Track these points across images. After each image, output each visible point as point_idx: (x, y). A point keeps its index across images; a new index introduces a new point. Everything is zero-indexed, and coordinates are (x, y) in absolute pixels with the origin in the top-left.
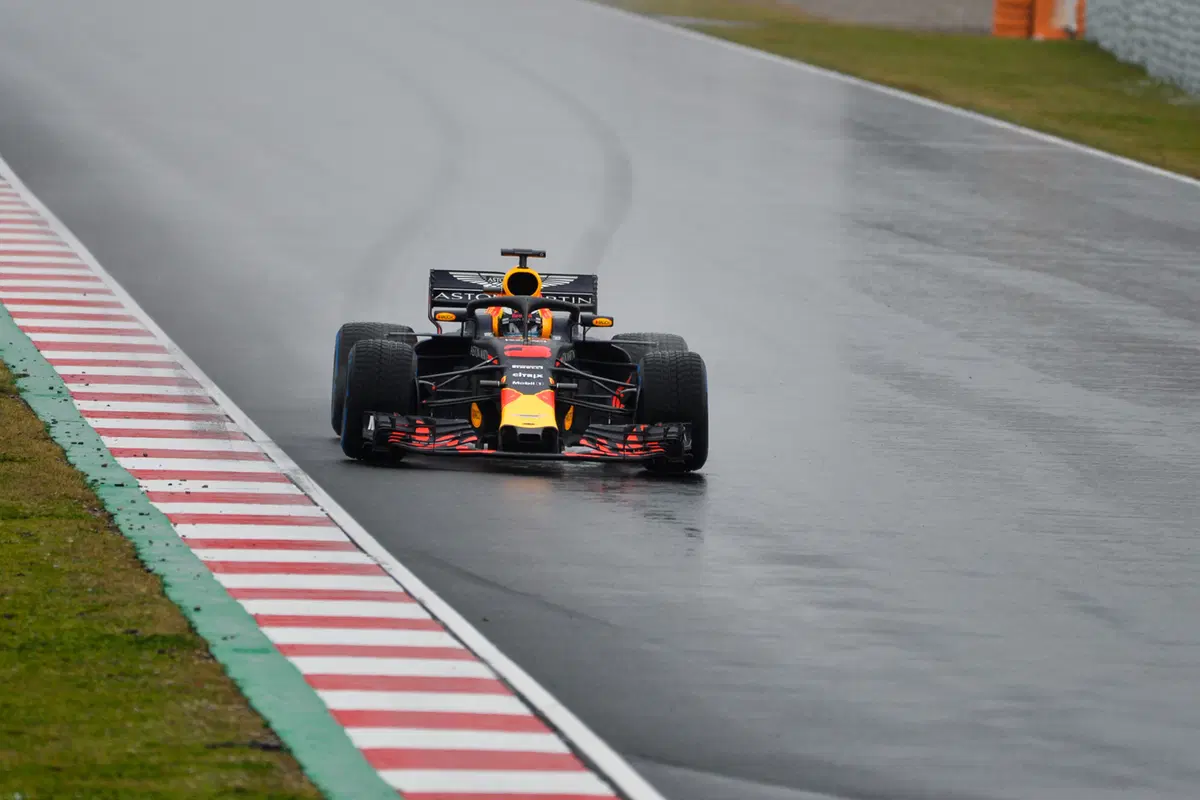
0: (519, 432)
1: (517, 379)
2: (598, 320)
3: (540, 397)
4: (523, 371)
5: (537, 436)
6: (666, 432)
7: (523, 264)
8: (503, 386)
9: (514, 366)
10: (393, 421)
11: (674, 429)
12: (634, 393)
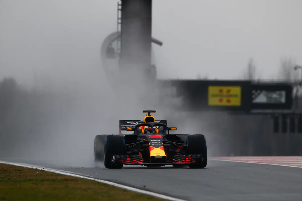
0: (156, 158)
1: (153, 144)
2: (172, 128)
3: (160, 148)
4: (155, 142)
5: (161, 158)
6: (197, 156)
7: (149, 115)
8: (150, 146)
9: (152, 141)
10: (120, 156)
11: (199, 155)
12: (186, 146)
